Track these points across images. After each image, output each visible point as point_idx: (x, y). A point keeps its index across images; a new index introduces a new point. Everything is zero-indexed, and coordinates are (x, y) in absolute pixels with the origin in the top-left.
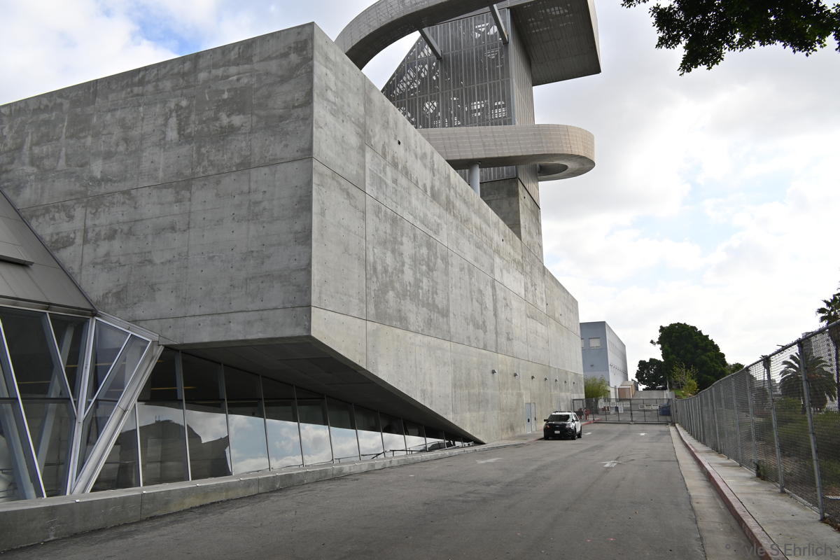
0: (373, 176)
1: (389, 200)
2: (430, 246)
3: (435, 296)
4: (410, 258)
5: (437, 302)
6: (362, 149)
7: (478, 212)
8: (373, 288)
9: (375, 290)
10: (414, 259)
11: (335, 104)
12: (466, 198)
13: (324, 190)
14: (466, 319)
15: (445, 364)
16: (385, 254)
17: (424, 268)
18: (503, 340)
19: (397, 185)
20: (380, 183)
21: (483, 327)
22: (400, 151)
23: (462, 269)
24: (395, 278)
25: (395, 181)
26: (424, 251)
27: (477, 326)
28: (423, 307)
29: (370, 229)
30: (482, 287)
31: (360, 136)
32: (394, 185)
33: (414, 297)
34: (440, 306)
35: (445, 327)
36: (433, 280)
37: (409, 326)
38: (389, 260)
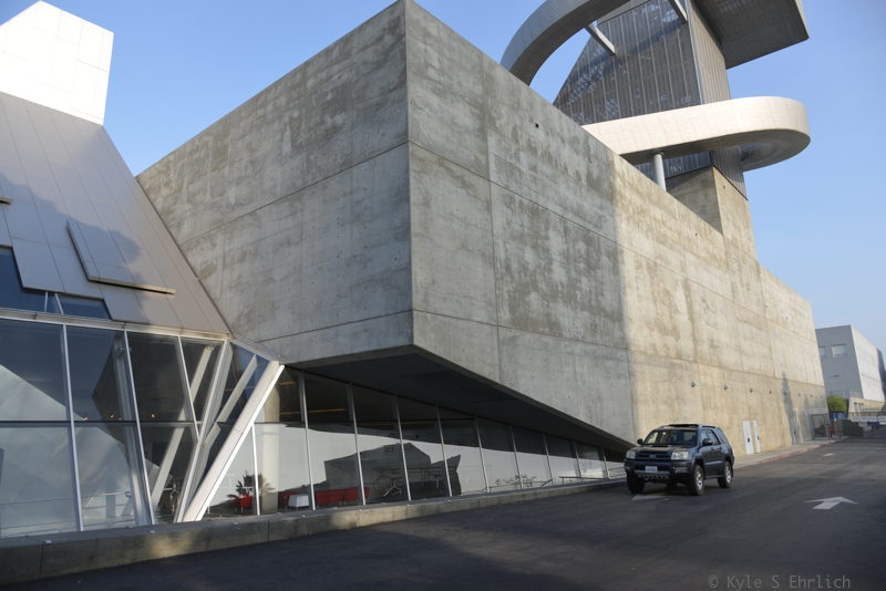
0: (500, 163)
1: (525, 188)
2: (588, 241)
3: (600, 298)
4: (560, 255)
5: (603, 304)
6: (482, 133)
7: (658, 204)
8: (505, 289)
9: (508, 292)
10: (566, 255)
11: (440, 83)
12: (640, 188)
13: (427, 178)
14: (648, 324)
15: (619, 376)
16: (522, 250)
17: (582, 265)
18: (705, 347)
19: (536, 172)
20: (511, 170)
21: (675, 332)
22: (540, 135)
23: (637, 268)
24: (539, 278)
25: (534, 168)
26: (581, 246)
27: (664, 331)
28: (583, 309)
29: (499, 222)
30: (669, 288)
31: (479, 118)
32: (533, 173)
33: (569, 299)
34: (608, 309)
35: (617, 334)
36: (596, 280)
37: (564, 333)
38: (529, 256)
